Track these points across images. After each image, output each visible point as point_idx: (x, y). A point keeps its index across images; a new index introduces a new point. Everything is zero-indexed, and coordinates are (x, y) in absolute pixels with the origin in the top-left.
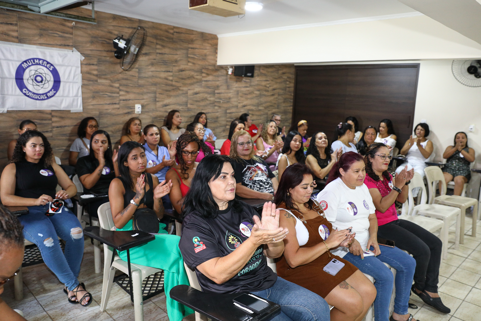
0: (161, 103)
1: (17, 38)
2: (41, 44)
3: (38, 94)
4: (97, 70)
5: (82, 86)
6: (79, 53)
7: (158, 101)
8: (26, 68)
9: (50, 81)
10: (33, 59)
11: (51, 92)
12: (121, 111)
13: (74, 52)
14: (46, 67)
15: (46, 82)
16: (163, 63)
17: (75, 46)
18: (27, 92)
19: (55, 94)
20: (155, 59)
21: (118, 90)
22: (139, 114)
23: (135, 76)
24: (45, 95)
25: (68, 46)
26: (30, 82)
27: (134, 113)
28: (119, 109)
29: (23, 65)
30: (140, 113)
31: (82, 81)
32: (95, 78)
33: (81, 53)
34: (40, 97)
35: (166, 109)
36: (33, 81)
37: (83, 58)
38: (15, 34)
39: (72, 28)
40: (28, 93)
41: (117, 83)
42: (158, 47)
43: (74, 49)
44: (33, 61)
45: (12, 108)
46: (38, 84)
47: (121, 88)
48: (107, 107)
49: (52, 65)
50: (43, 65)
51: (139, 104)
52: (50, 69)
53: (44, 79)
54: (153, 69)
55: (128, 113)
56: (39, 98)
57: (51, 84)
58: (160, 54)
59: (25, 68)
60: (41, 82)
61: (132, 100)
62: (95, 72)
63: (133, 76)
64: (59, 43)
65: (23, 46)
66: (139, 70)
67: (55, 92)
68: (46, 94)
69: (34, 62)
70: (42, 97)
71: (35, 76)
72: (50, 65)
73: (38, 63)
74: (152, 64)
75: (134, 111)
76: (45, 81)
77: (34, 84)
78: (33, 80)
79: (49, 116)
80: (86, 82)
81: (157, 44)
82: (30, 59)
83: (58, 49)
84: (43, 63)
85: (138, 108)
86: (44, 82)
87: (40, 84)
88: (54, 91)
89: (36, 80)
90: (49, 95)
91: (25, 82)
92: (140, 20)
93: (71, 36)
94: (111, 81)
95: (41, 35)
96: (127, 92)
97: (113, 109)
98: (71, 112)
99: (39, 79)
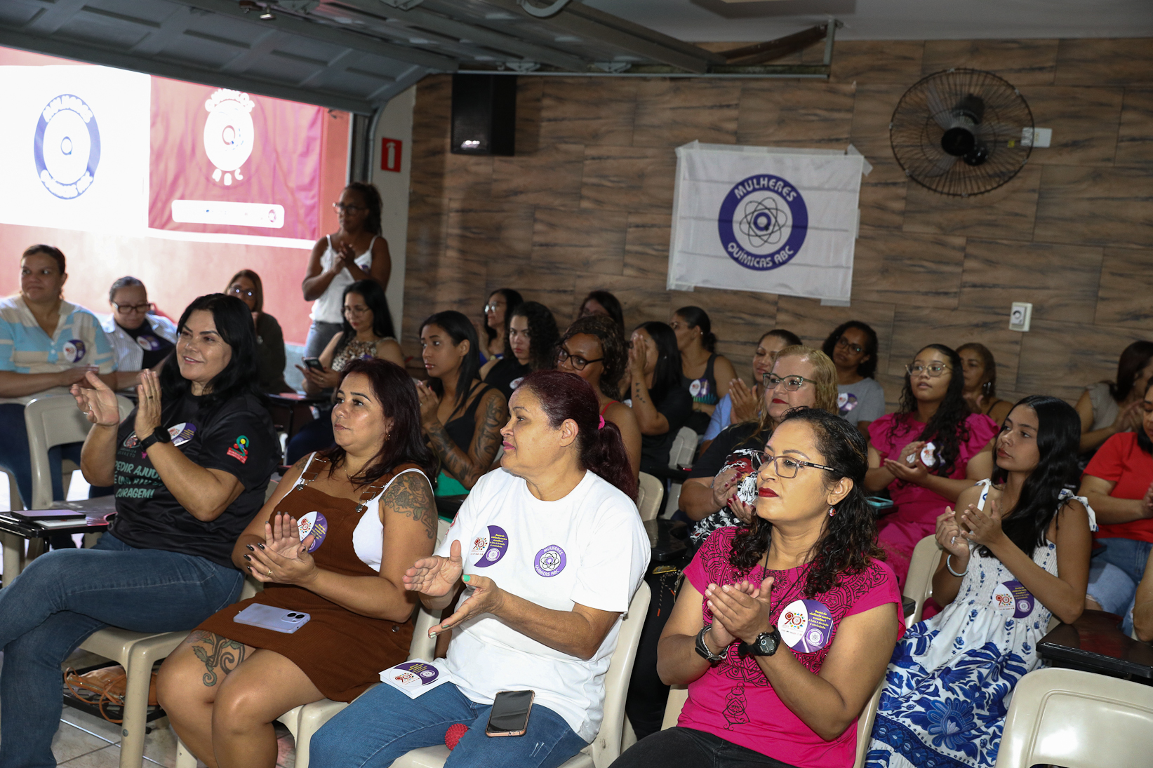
0: (1118, 307)
1: (735, 133)
2: (778, 143)
3: (756, 256)
4: (905, 198)
5: (857, 241)
6: (862, 158)
7: (1103, 299)
8: (742, 198)
9: (783, 226)
10: (758, 177)
11: (783, 252)
12: (961, 319)
13: (849, 156)
14: (781, 194)
15: (777, 228)
16: (1142, 169)
17: (856, 140)
18: (736, 250)
19: (791, 257)
20: (1108, 160)
21: (959, 255)
22: (1024, 333)
23: (1025, 216)
24: (769, 259)
25: (837, 140)
26: (745, 227)
27: (1006, 329)
28: (954, 309)
29: (736, 191)
30: (1026, 328)
31: (861, 229)
32: (898, 219)
33: (866, 157)
34: (758, 262)
35: (1134, 328)
36: (750, 227)
37: (871, 168)
38: (731, 126)
39: (853, 95)
40: (737, 253)
41: (959, 236)
42: (1129, 116)
43: (850, 147)
44: (756, 182)
45: (705, 281)
46: (760, 233)
47: (970, 250)
48: (918, 301)
49: (793, 189)
50: (776, 188)
51: (1027, 301)
52: (788, 198)
53: (773, 220)
54: (1098, 191)
55: (984, 326)
56: (757, 265)
57: (786, 232)
58: (1133, 139)
59: (739, 197)
60: (766, 228)
61: (1004, 287)
62: (899, 205)
63: (1017, 215)
64: (817, 137)
65: (742, 150)
66: (1040, 196)
67: (791, 252)
68: (772, 255)
69: (758, 183)
70: (763, 263)
71: (756, 213)
72: (790, 189)
73: (766, 186)
74: (1097, 176)
75: (1008, 322)
76: (774, 226)
77: (752, 233)
78: (749, 223)
79: (772, 309)
80: (869, 231)
81: (1124, 108)
82: (752, 178)
83: (812, 150)
84: (774, 186)
85: (1022, 315)
86: (771, 228)
87: (764, 232)
88: (789, 250)
89: (755, 223)
90: (778, 258)
91: (736, 227)
92: (1062, 40)
93: (849, 116)
94: (940, 227)
95: (781, 122)
96: (991, 263)
97: (938, 308)
98: (822, 304)
99: (762, 221)
